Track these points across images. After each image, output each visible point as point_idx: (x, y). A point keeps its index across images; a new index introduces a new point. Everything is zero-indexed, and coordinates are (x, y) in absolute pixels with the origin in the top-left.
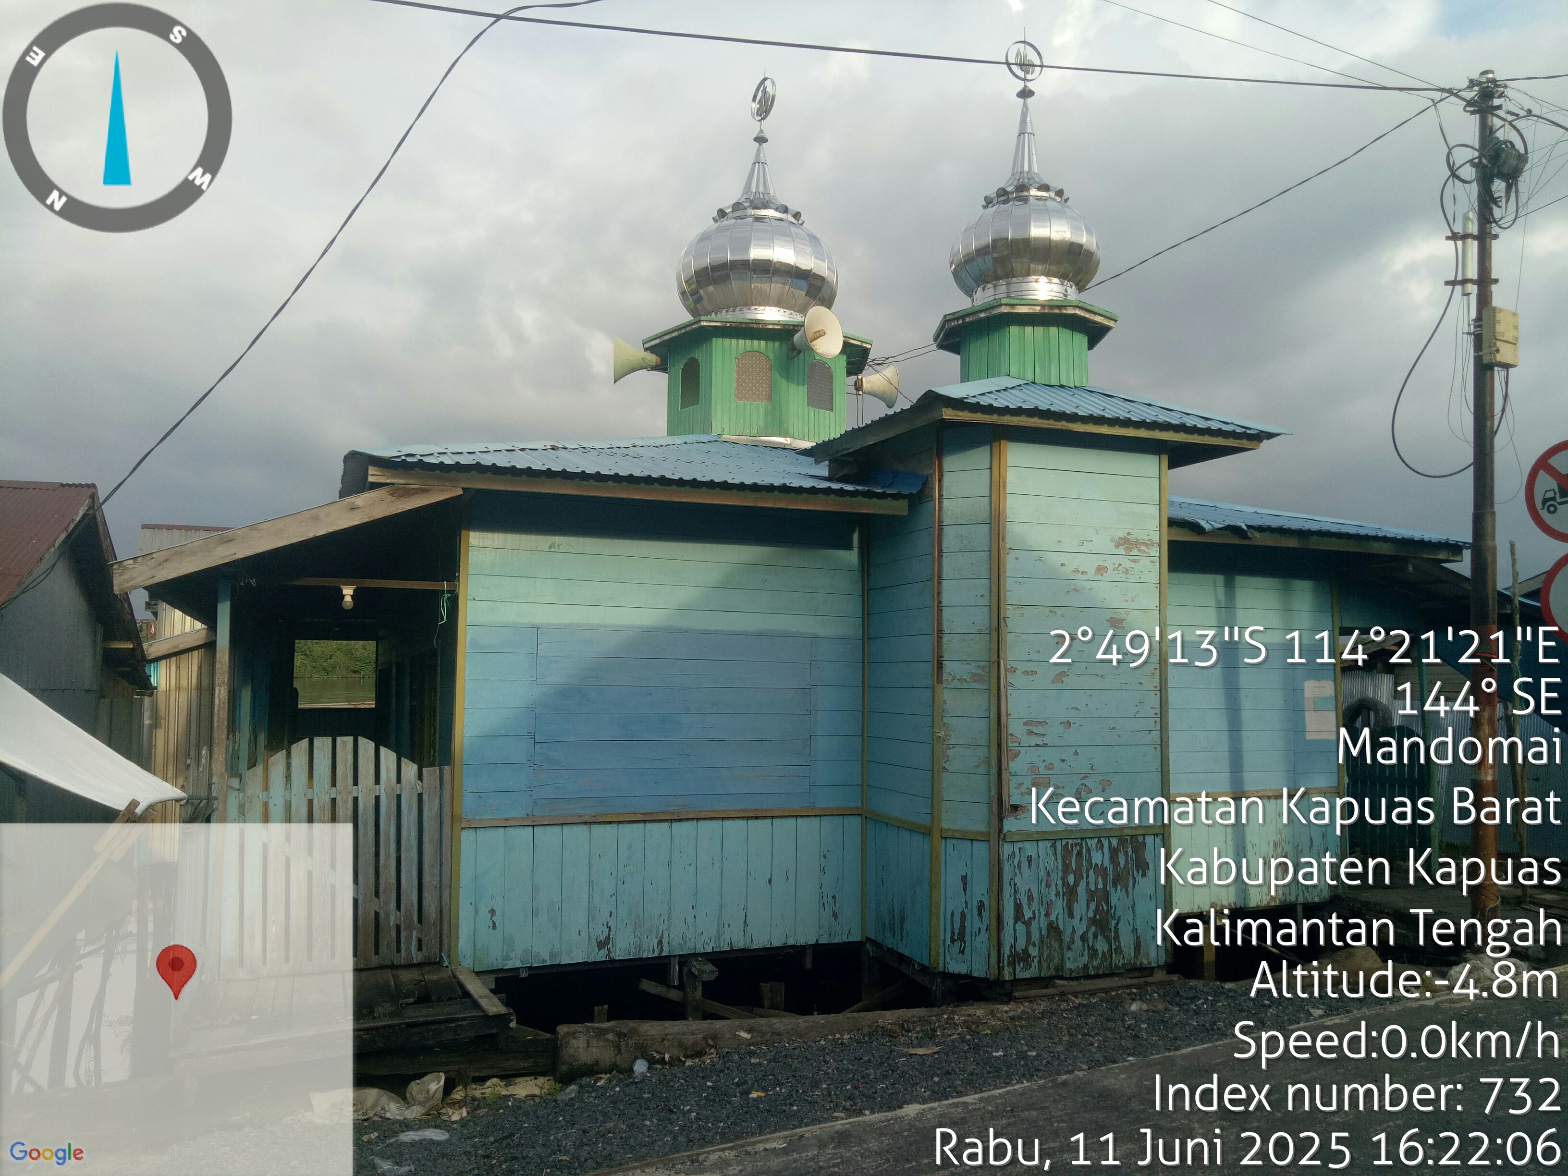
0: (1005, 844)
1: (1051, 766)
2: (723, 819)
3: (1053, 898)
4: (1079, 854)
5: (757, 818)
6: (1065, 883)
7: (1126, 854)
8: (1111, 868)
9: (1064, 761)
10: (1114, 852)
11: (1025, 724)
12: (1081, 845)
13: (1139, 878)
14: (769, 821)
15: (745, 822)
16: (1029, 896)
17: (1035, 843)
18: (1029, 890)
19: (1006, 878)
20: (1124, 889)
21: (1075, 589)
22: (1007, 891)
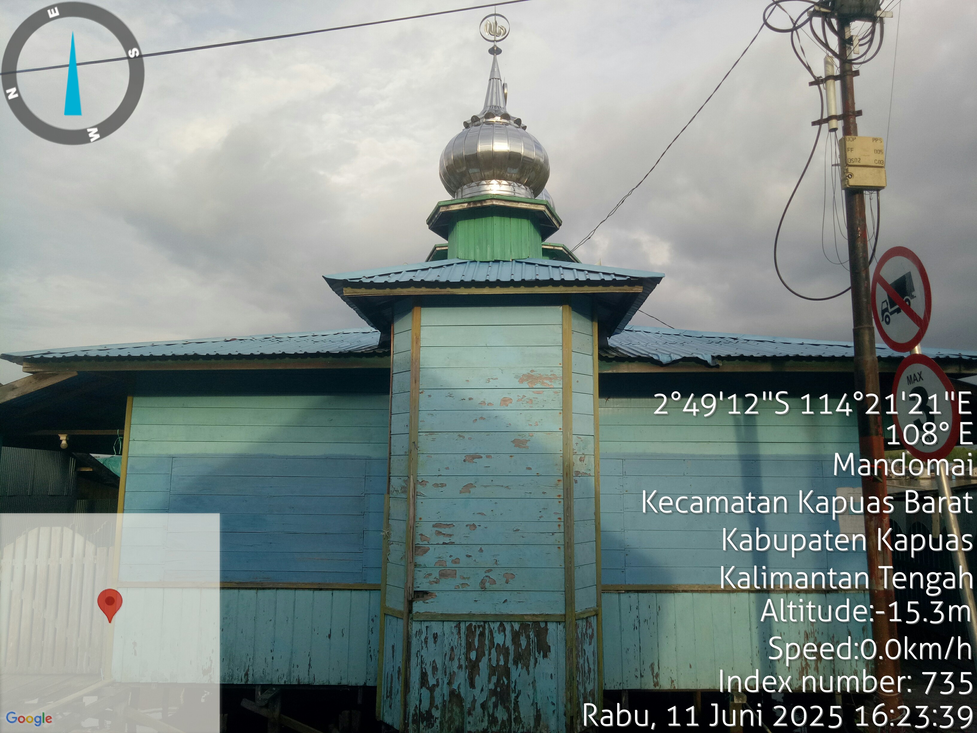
0: (414, 623)
1: (457, 561)
2: (296, 589)
3: (456, 670)
4: (482, 634)
5: (321, 589)
6: (468, 658)
7: (528, 637)
8: (512, 649)
9: (469, 556)
10: (516, 636)
11: (434, 526)
12: (484, 628)
13: (540, 659)
14: (331, 592)
15: (312, 592)
16: (433, 667)
17: (441, 623)
18: (434, 661)
19: (414, 651)
20: (525, 668)
21: (482, 418)
22: (414, 661)
